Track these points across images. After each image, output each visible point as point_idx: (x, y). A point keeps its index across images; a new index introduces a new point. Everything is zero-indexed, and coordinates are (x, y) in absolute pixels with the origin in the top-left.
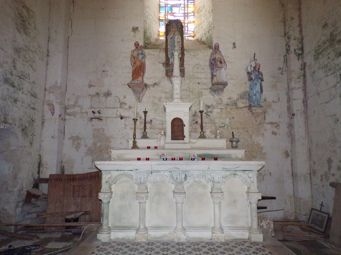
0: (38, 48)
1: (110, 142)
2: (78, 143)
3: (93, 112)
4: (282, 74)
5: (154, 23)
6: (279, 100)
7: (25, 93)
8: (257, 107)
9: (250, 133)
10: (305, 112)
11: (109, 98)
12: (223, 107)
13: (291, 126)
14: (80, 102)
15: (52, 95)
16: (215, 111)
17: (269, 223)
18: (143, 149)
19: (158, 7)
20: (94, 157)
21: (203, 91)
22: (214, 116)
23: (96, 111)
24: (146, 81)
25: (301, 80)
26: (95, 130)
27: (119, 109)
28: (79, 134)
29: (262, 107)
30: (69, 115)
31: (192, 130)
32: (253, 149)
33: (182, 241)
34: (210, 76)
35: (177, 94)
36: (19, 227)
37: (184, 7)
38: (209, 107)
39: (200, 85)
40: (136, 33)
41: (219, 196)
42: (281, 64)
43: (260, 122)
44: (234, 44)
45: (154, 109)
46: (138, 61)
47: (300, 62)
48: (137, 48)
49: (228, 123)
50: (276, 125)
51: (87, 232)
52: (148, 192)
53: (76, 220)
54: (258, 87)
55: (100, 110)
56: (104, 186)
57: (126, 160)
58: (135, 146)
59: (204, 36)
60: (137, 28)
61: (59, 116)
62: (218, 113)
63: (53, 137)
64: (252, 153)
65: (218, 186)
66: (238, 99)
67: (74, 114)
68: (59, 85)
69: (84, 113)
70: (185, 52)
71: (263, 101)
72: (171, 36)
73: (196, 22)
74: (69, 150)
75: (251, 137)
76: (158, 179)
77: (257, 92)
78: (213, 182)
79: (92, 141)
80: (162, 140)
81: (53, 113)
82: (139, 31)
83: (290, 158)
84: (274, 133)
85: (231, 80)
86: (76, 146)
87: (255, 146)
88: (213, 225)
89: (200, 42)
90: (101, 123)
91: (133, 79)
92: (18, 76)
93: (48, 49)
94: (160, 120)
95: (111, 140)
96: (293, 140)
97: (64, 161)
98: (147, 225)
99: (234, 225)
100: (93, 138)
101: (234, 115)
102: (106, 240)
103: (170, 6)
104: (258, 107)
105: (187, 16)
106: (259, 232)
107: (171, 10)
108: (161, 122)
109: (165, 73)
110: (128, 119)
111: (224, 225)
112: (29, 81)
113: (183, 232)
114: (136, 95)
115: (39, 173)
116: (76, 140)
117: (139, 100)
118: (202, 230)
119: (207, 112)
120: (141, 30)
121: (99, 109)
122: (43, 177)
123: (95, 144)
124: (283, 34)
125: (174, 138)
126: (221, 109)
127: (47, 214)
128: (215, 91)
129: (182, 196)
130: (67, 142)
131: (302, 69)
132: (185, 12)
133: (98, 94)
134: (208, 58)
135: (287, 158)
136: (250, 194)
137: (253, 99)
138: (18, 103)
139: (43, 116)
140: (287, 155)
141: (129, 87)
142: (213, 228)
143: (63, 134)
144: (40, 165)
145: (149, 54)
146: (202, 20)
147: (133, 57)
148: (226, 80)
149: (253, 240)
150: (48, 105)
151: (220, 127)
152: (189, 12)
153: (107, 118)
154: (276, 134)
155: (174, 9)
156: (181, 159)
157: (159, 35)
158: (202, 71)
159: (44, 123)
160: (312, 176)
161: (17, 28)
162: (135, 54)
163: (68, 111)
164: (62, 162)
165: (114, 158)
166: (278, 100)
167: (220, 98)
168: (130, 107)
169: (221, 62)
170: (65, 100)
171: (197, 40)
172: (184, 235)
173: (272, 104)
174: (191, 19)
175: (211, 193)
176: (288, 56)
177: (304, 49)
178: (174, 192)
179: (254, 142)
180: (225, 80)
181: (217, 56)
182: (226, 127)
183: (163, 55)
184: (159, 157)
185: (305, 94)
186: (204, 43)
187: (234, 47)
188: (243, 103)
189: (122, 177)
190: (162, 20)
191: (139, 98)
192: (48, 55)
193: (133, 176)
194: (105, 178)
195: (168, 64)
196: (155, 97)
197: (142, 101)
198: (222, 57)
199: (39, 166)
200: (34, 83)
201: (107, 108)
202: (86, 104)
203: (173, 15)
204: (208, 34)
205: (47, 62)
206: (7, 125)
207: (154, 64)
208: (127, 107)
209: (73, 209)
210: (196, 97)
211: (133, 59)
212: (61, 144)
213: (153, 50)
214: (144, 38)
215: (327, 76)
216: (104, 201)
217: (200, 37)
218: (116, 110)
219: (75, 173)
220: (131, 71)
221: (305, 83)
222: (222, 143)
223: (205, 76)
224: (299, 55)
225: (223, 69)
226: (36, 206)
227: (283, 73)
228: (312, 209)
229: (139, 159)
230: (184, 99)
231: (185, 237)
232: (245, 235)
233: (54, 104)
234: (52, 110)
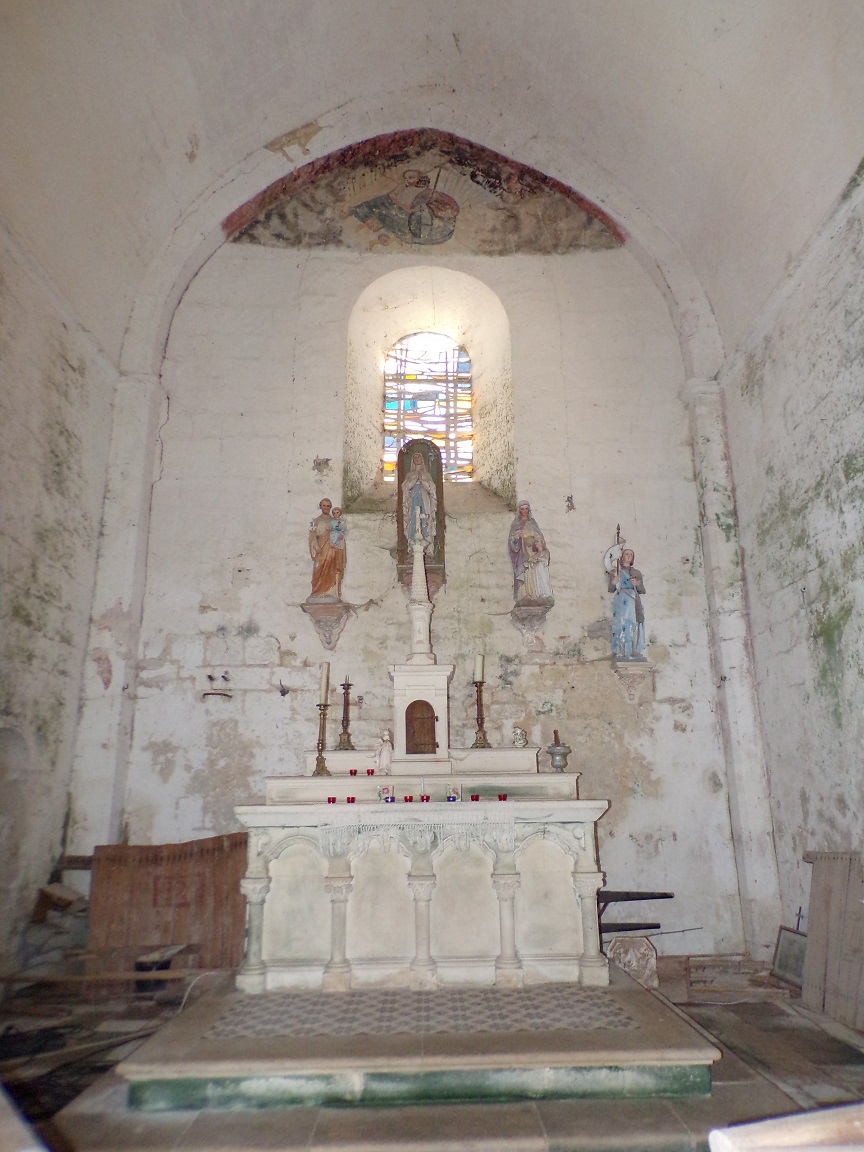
0: (82, 520)
1: (252, 756)
2: (167, 760)
3: (211, 678)
4: (692, 572)
5: (369, 442)
6: (688, 640)
7: (50, 635)
8: (628, 661)
9: (618, 727)
10: (752, 673)
11: (253, 641)
12: (547, 661)
13: (721, 707)
14: (177, 652)
15: (106, 634)
16: (527, 671)
17: (644, 955)
18: (341, 775)
19: (380, 402)
20: (210, 799)
21: (493, 620)
22: (524, 686)
23: (218, 673)
24: (349, 596)
25: (738, 590)
26: (214, 725)
27: (276, 669)
28: (171, 735)
29: (644, 660)
30: (147, 684)
31: (466, 722)
32: (628, 770)
33: (427, 988)
34: (510, 580)
35: (420, 642)
36: (17, 986)
37: (447, 401)
38: (509, 660)
39: (487, 603)
40: (325, 473)
41: (509, 882)
42: (688, 548)
43: (640, 699)
44: (570, 499)
45: (369, 668)
46: (327, 546)
47: (732, 546)
48: (325, 513)
49: (559, 703)
50: (683, 704)
51: (198, 993)
52: (352, 877)
53: (164, 965)
54: (631, 607)
55: (226, 673)
56: (254, 865)
57: (299, 803)
58: (321, 770)
59: (497, 476)
60: (328, 460)
61: (124, 689)
62: (533, 675)
63: (104, 746)
64: (624, 779)
65: (507, 859)
66: (582, 640)
67: (158, 684)
68: (125, 608)
69: (186, 679)
70: (447, 521)
71: (647, 642)
72: (410, 485)
73: (477, 437)
74: (142, 779)
75: (620, 737)
76: (375, 844)
77: (629, 621)
78: (497, 851)
79: (205, 755)
80: (386, 754)
81: (107, 683)
82: (331, 469)
83: (723, 794)
84: (679, 727)
85: (564, 590)
86: (162, 769)
87: (631, 763)
88: (498, 952)
89: (485, 489)
90: (229, 706)
91: (315, 593)
92: (38, 597)
93: (102, 519)
94: (384, 697)
95: (256, 751)
96: (727, 747)
97: (129, 808)
98: (349, 956)
99: (547, 952)
100: (206, 746)
101: (576, 682)
102: (257, 991)
103: (410, 396)
104: (632, 661)
105: (455, 421)
106: (600, 964)
107: (414, 405)
108: (385, 703)
109: (395, 574)
110: (299, 694)
111: (523, 951)
112: (59, 605)
113: (431, 967)
114: (321, 632)
115: (64, 841)
116: (163, 752)
117: (330, 644)
118: (471, 964)
119: (506, 674)
120: (337, 466)
121: (225, 669)
122: (74, 854)
123: (212, 762)
124: (691, 476)
125: (413, 748)
126: (542, 666)
127: (90, 952)
128: (522, 620)
129: (428, 882)
130: (139, 757)
131: (737, 564)
132: (448, 411)
133: (222, 629)
134: (505, 535)
135: (715, 791)
136: (577, 875)
137: (619, 640)
138: (35, 662)
139: (82, 690)
140: (716, 784)
141: (304, 611)
142: (499, 959)
143: (129, 736)
144: (68, 820)
145: (355, 527)
146: (491, 436)
147: (316, 537)
148: (550, 594)
149: (587, 982)
150: (94, 660)
151: (539, 713)
152: (459, 411)
153: (245, 691)
154: (684, 730)
155: (420, 404)
156: (425, 799)
157: (382, 470)
158: (491, 568)
159: (84, 709)
160: (777, 839)
161: (45, 485)
162: (322, 528)
163: (144, 675)
164: (122, 812)
165: (271, 799)
166: (685, 639)
167: (537, 638)
168: (306, 664)
169: (535, 550)
170: (137, 644)
171: (480, 483)
172: (433, 975)
173: (670, 649)
174: (466, 429)
175: (493, 875)
176: (704, 528)
177: (739, 514)
178: (409, 875)
179: (628, 752)
180: (547, 593)
181: (526, 533)
182: (554, 714)
183: (391, 528)
184: (377, 794)
185: (749, 626)
186: (495, 493)
187: (571, 507)
188: (597, 650)
189: (292, 842)
190: (391, 431)
191: (328, 641)
192: (101, 534)
193: (317, 840)
194: (255, 844)
195: (402, 552)
196: (371, 637)
197: (336, 648)
198: (540, 533)
199: (66, 825)
200: (69, 607)
201: (245, 665)
202: (191, 654)
203: (417, 420)
204: (504, 472)
205: (99, 550)
206: (10, 719)
207: (367, 550)
208: (298, 662)
209: (155, 938)
210: (477, 634)
211: (315, 542)
212: (123, 764)
213: (367, 515)
214: (344, 485)
215: (783, 587)
216: (253, 898)
217: (486, 477)
218: (268, 670)
219: (156, 842)
220: (310, 570)
221: (746, 597)
222: (526, 758)
223: (497, 579)
224: (729, 526)
225: (541, 565)
226: (59, 931)
227: (694, 570)
228: (782, 928)
229: (332, 800)
230: (446, 641)
231: (434, 980)
232: (570, 973)
233: (113, 657)
234: (106, 675)
